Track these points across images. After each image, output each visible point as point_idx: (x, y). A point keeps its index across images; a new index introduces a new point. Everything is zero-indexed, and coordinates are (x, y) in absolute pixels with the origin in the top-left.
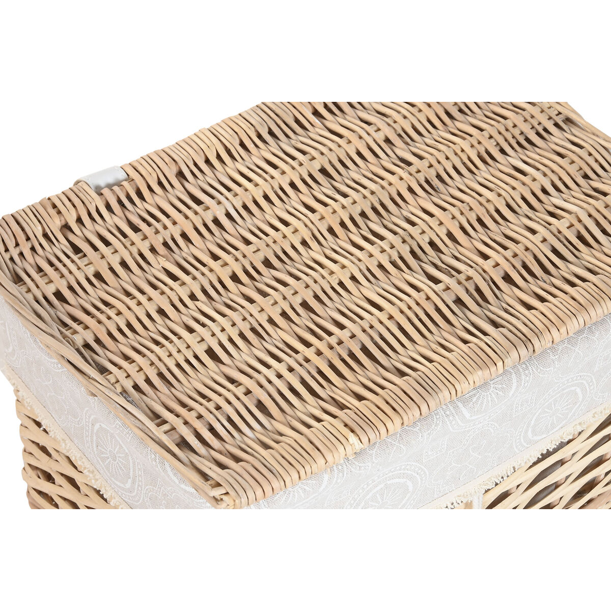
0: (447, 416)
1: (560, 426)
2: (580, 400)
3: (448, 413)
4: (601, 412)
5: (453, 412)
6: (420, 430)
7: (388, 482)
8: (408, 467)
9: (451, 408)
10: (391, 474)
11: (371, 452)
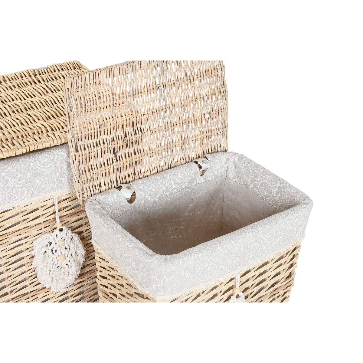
0: (227, 243)
1: (264, 255)
2: (270, 246)
3: (227, 242)
4: (277, 253)
5: (229, 242)
6: (219, 246)
7: (209, 264)
8: (215, 260)
9: (228, 241)
10: (210, 261)
11: (203, 251)
